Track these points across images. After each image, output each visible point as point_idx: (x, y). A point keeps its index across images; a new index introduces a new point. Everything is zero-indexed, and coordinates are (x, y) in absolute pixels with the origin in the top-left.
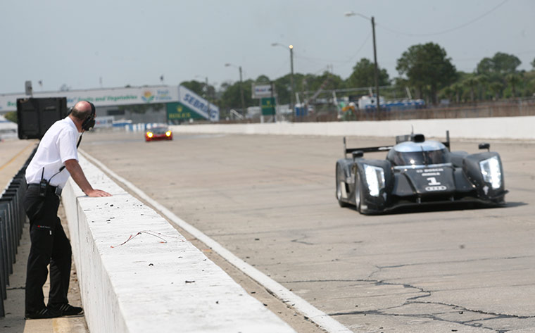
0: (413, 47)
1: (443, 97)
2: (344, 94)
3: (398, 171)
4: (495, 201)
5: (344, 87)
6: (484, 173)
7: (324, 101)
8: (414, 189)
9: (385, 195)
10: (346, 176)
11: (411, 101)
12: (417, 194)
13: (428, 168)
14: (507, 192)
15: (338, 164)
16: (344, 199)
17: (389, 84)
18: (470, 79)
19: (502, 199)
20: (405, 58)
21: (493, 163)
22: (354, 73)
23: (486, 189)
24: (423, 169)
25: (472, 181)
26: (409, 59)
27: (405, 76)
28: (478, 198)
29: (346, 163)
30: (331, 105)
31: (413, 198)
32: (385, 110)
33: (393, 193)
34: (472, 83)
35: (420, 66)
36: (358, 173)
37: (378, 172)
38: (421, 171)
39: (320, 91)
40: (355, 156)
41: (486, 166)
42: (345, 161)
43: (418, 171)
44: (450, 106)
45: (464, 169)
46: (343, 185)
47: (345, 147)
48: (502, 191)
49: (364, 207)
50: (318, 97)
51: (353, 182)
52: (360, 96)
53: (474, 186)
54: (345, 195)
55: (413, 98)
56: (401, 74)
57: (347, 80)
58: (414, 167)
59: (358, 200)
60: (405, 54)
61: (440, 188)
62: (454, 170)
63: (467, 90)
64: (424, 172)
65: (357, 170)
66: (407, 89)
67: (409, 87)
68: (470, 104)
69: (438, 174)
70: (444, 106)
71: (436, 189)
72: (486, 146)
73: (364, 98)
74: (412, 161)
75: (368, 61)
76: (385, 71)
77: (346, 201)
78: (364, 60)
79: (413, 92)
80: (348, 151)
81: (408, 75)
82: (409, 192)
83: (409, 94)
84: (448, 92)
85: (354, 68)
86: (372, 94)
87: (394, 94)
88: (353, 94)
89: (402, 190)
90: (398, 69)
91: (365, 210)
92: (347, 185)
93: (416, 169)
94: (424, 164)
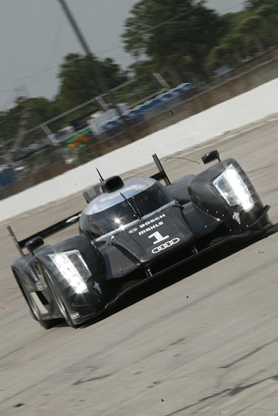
0: (137, 6)
1: (218, 65)
2: (61, 122)
3: (103, 242)
4: (255, 228)
5: (57, 112)
6: (224, 195)
7: (34, 146)
8: (135, 260)
9: (97, 285)
10: (34, 282)
11: (171, 91)
12: (142, 264)
13: (144, 222)
14: (267, 207)
15: (14, 270)
16: (45, 315)
17: (125, 79)
18: (245, 21)
19: (265, 221)
20: (132, 28)
21: (231, 175)
22: (64, 83)
23: (236, 216)
24: (137, 225)
25: (212, 213)
26: (139, 27)
27: (144, 58)
28: (231, 234)
29: (25, 263)
30: (49, 148)
31: (139, 273)
32: (135, 120)
33: (108, 277)
34: (252, 26)
35: (160, 31)
36: (46, 271)
37: (73, 258)
38: (135, 229)
39: (22, 133)
40: (32, 248)
41: (223, 184)
42: (23, 260)
43: (131, 232)
44: (232, 74)
45: (195, 201)
46: (34, 296)
47: (15, 239)
48: (260, 210)
49: (74, 316)
50: (23, 144)
51: (46, 286)
52: (88, 115)
53: (219, 220)
54: (44, 310)
55: (172, 85)
56: (136, 55)
57: (58, 99)
58: (122, 228)
59: (62, 310)
60: (129, 23)
61: (172, 243)
62: (182, 209)
63: (247, 39)
64: (140, 230)
65: (43, 266)
66: (157, 75)
67: (157, 71)
68: (261, 59)
69: (161, 223)
70: (223, 77)
71: (166, 246)
72: (213, 156)
73: (96, 115)
74: (117, 221)
75: (77, 56)
76: (109, 60)
77: (48, 318)
78: (70, 57)
79: (166, 76)
80: (22, 244)
81: (149, 53)
82: (130, 266)
83: (163, 81)
84: (221, 54)
85: (61, 76)
86: (105, 105)
87: (138, 91)
88: (76, 117)
89: (119, 268)
90: (128, 49)
91: (78, 319)
92: (40, 294)
93: (127, 230)
94: (135, 218)
